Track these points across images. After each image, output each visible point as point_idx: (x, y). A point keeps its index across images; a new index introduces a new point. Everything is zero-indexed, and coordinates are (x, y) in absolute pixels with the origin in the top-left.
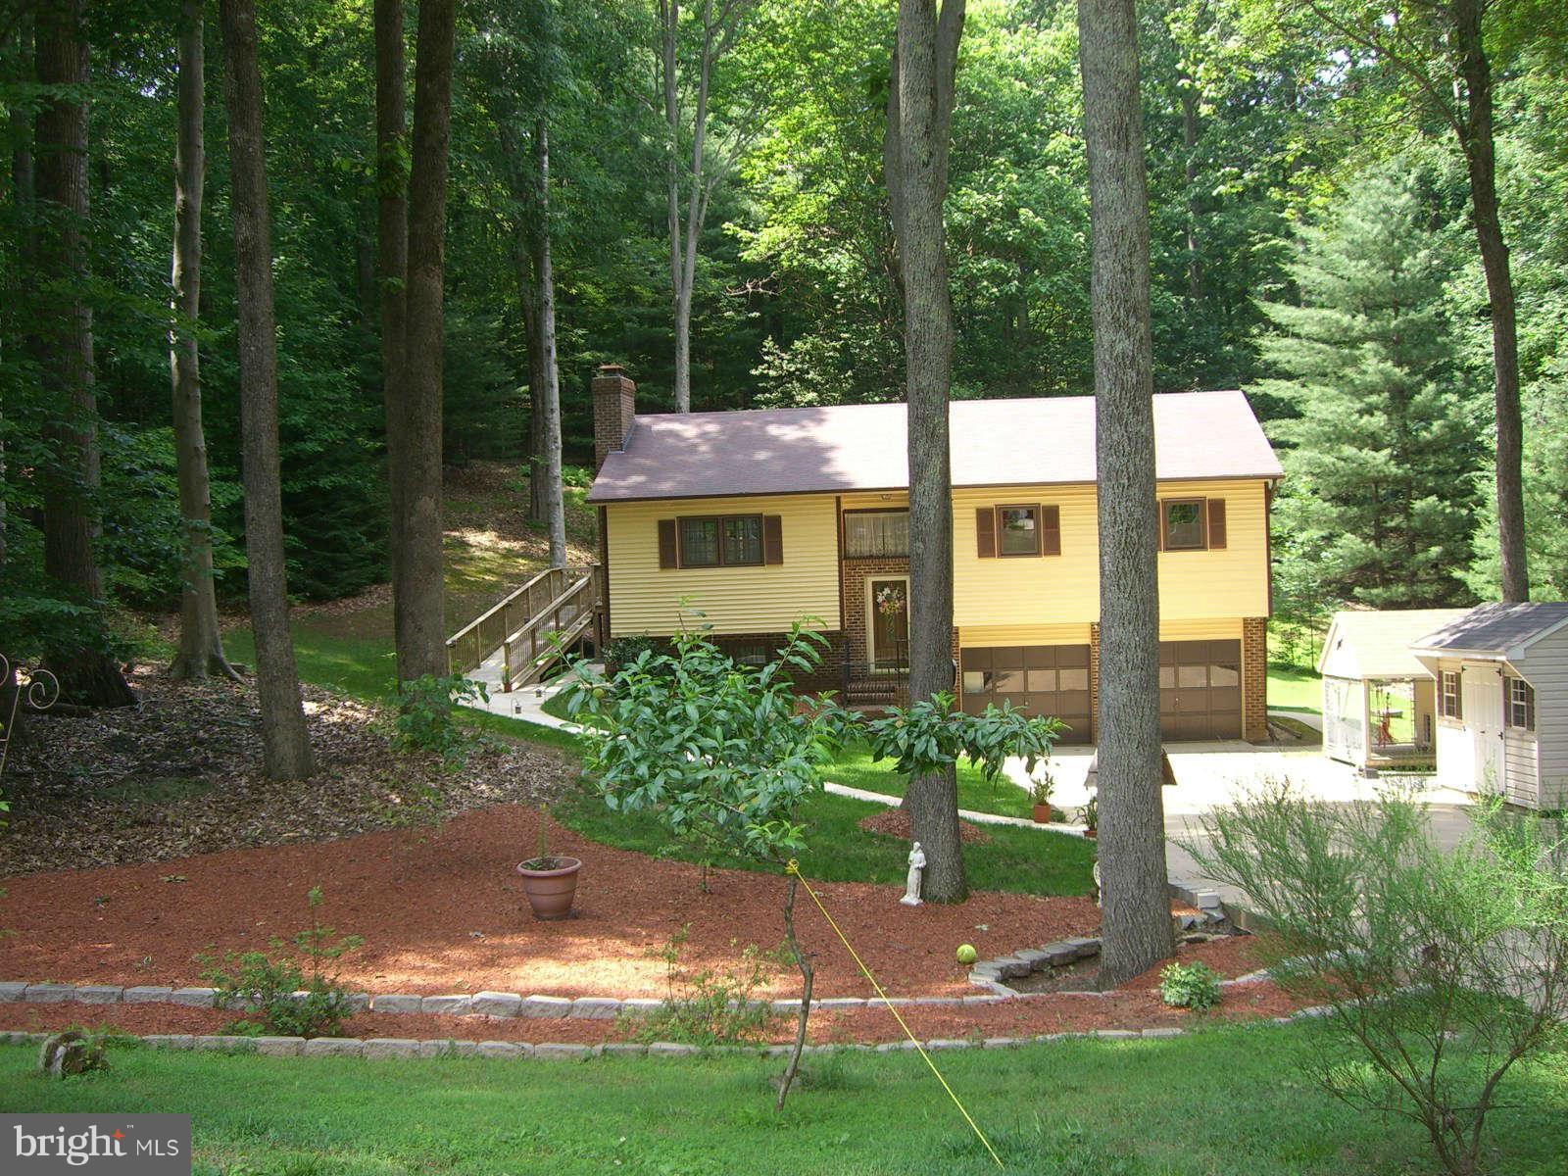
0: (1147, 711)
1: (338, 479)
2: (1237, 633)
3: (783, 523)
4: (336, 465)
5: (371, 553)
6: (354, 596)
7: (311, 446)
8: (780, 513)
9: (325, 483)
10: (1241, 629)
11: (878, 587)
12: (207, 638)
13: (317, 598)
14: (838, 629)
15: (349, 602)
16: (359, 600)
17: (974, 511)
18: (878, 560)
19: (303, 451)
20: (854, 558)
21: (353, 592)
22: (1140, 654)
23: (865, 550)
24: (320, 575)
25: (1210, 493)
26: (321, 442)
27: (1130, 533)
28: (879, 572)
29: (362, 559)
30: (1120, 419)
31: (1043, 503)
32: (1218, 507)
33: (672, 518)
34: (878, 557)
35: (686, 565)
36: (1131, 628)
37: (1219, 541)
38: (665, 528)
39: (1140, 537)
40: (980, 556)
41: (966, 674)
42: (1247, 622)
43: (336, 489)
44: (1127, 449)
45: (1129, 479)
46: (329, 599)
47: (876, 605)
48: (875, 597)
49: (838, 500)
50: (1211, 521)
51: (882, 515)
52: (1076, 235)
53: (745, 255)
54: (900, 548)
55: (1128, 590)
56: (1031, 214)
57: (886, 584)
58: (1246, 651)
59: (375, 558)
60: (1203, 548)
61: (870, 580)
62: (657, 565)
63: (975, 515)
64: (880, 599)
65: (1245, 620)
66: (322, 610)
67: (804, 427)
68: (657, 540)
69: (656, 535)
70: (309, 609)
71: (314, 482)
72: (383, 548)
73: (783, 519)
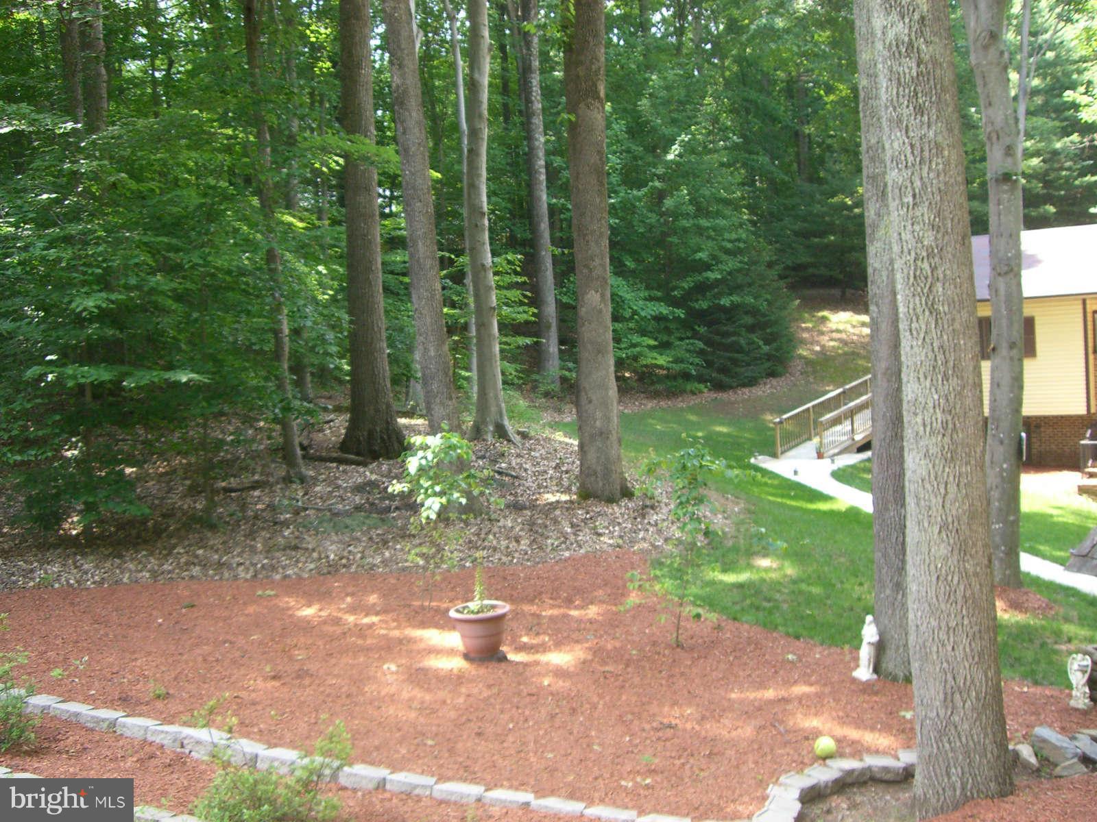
0: (952, 489)
1: (736, 298)
4: (736, 289)
5: (767, 354)
6: (751, 386)
7: (713, 275)
9: (725, 301)
12: (493, 409)
13: (719, 387)
15: (746, 390)
16: (754, 390)
19: (707, 279)
21: (751, 382)
22: (939, 415)
24: (723, 370)
26: (721, 271)
27: (919, 263)
29: (760, 359)
30: (900, 121)
36: (928, 383)
39: (934, 269)
43: (735, 307)
44: (910, 158)
45: (914, 196)
46: (731, 388)
55: (922, 336)
59: (769, 357)
66: (723, 396)
70: (713, 395)
71: (717, 301)
72: (777, 350)
73: (1036, 319)
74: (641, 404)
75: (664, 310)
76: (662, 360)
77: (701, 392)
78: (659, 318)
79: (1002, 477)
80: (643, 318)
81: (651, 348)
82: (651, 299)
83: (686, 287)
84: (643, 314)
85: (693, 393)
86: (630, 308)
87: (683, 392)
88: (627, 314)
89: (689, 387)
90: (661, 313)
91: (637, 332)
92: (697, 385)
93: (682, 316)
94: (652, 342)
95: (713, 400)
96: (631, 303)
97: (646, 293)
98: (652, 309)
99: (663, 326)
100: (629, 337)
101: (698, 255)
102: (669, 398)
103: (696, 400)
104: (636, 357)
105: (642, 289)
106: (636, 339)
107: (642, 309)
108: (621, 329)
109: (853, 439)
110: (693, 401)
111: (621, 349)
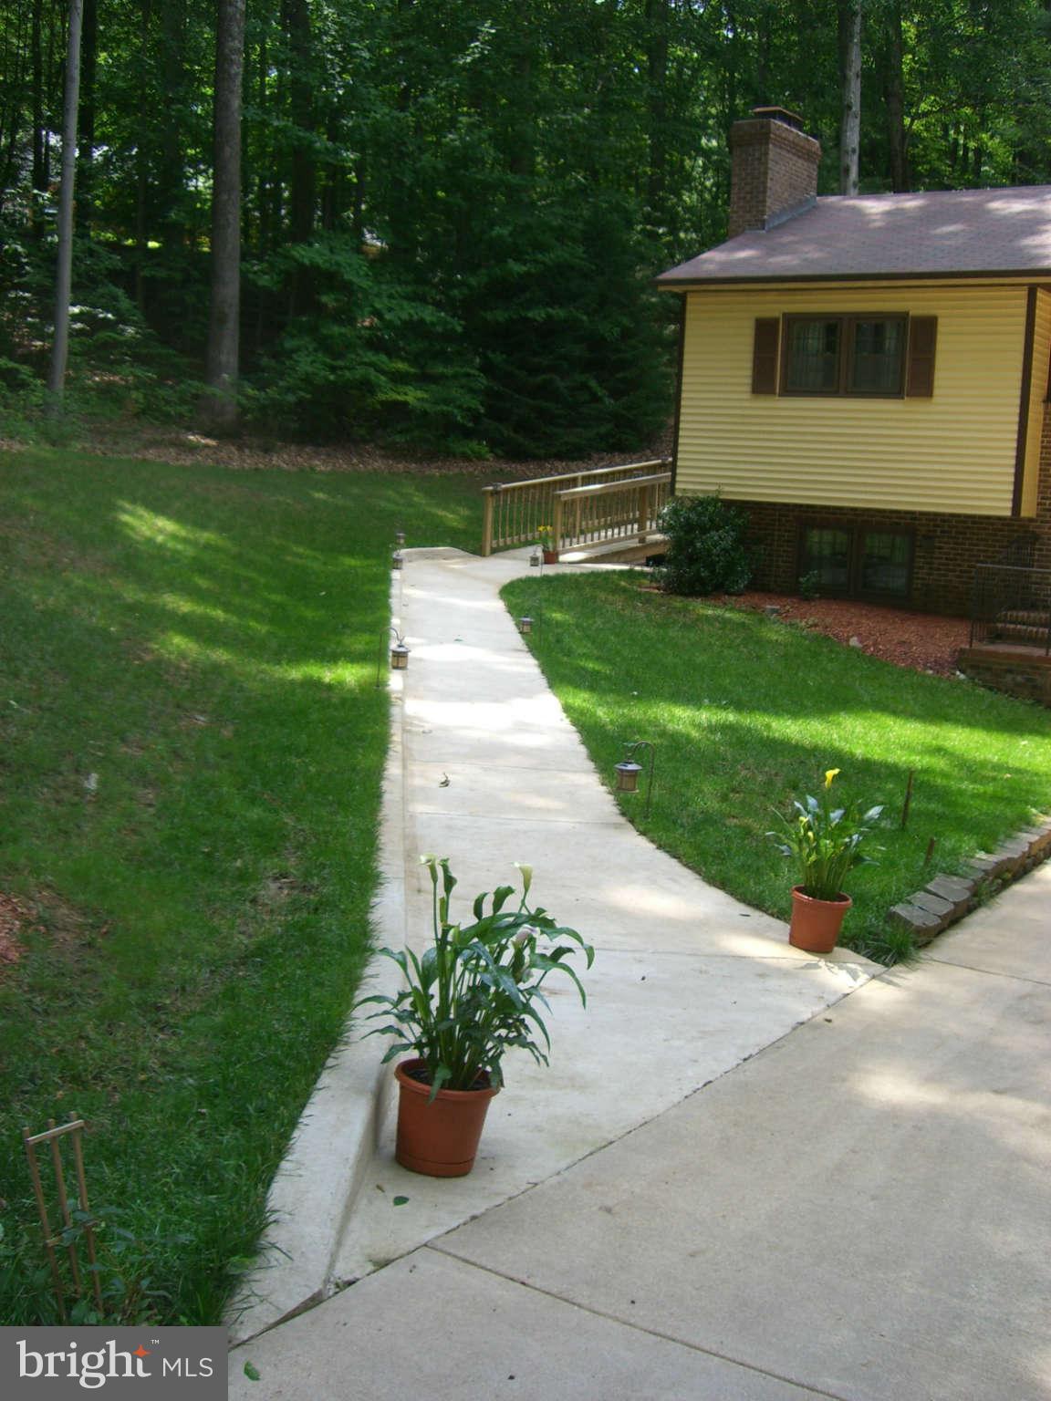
3: (940, 329)
8: (936, 312)
14: (1007, 512)
15: (560, 465)
29: (597, 418)
33: (776, 315)
35: (790, 390)
46: (536, 458)
49: (1032, 289)
59: (615, 418)
62: (749, 389)
68: (751, 349)
69: (751, 341)
70: (499, 463)
73: (940, 321)
74: (362, 462)
75: (428, 314)
76: (412, 396)
77: (481, 458)
78: (415, 328)
80: (389, 324)
81: (396, 377)
82: (414, 297)
84: (389, 317)
85: (467, 459)
87: (449, 455)
89: (458, 447)
90: (423, 320)
91: (375, 344)
92: (474, 445)
93: (459, 329)
94: (401, 366)
95: (493, 472)
96: (377, 299)
97: (409, 289)
98: (408, 311)
99: (438, 347)
100: (360, 352)
101: (497, 231)
102: (419, 461)
103: (467, 468)
104: (367, 387)
105: (407, 283)
106: (370, 356)
107: (390, 310)
108: (341, 334)
109: (642, 540)
110: (454, 469)
111: (333, 369)
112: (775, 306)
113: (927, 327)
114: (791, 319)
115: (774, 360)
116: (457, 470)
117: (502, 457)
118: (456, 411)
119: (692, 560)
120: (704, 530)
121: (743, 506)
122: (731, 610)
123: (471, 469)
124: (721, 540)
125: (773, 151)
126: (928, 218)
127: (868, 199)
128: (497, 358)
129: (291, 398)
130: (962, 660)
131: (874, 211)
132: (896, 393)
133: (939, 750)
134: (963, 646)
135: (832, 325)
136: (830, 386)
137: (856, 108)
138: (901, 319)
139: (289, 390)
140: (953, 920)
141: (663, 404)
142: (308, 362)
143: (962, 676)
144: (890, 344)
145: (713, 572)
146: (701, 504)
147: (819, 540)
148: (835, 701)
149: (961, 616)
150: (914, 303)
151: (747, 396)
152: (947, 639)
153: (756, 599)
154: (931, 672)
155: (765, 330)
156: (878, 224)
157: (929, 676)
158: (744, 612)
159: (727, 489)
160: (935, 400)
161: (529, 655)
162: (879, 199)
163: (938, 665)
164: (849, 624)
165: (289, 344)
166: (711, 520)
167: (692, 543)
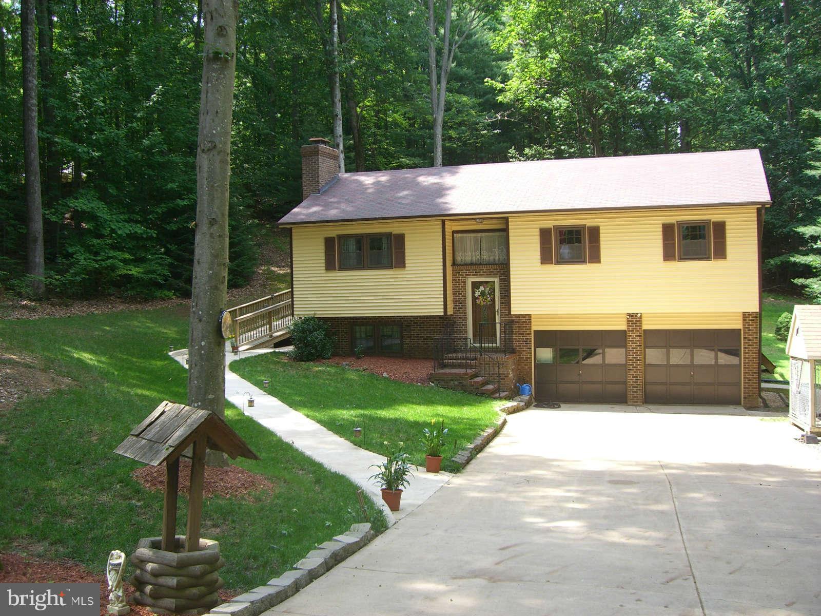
2: (738, 325)
3: (406, 239)
8: (404, 232)
10: (741, 322)
11: (475, 285)
14: (442, 314)
17: (538, 230)
18: (475, 266)
20: (460, 265)
23: (468, 259)
25: (714, 217)
28: (476, 274)
31: (588, 225)
32: (720, 227)
33: (333, 236)
34: (476, 264)
35: (343, 268)
37: (721, 253)
38: (329, 243)
40: (542, 263)
41: (538, 349)
42: (746, 316)
47: (474, 299)
48: (473, 293)
49: (443, 222)
50: (714, 239)
51: (480, 235)
52: (695, 75)
53: (500, 98)
54: (492, 258)
56: (662, 60)
57: (482, 283)
58: (745, 338)
60: (708, 258)
61: (470, 281)
62: (324, 268)
63: (538, 233)
64: (477, 294)
65: (744, 313)
67: (441, 177)
68: (323, 251)
69: (323, 247)
70: (180, 301)
71: (186, 224)
72: (238, 266)
73: (406, 236)
74: (113, 307)
75: (139, 229)
76: (135, 271)
77: (170, 298)
78: (133, 236)
79: (201, 355)
80: (120, 236)
81: (125, 262)
82: (130, 221)
83: (160, 212)
84: (119, 232)
85: (163, 300)
86: (110, 227)
87: (154, 298)
88: (106, 232)
89: (158, 294)
90: (136, 232)
91: (114, 247)
92: (166, 293)
93: (155, 235)
94: (127, 256)
95: (177, 305)
96: (111, 224)
97: (126, 216)
98: (128, 229)
99: (141, 244)
100: (107, 251)
101: (170, 186)
102: (140, 303)
103: (164, 305)
104: (113, 268)
105: (123, 213)
106: (112, 253)
107: (120, 228)
108: (98, 244)
109: (271, 336)
110: (160, 305)
111: (96, 261)
112: (333, 232)
113: (400, 239)
114: (340, 237)
115: (334, 256)
116: (159, 306)
117: (179, 297)
118: (158, 277)
119: (306, 345)
120: (311, 332)
121: (326, 320)
122: (328, 366)
123: (167, 305)
124: (319, 335)
125: (320, 158)
126: (394, 186)
127: (362, 175)
128: (173, 247)
129: (78, 279)
130: (431, 378)
131: (367, 182)
132: (390, 267)
133: (438, 415)
134: (431, 372)
135: (359, 239)
136: (361, 265)
137: (340, 116)
138: (389, 235)
139: (76, 274)
140: (468, 461)
141: (254, 262)
142: (83, 259)
143: (433, 384)
144: (384, 246)
145: (316, 350)
146: (307, 320)
147: (360, 331)
148: (391, 401)
149: (426, 358)
150: (394, 228)
151: (324, 271)
152: (424, 369)
153: (337, 359)
154: (419, 384)
155: (329, 242)
156: (370, 191)
157: (420, 386)
158: (334, 366)
159: (318, 313)
160: (407, 269)
161: (269, 396)
162: (368, 176)
163: (422, 381)
164: (381, 367)
165: (70, 250)
166: (313, 327)
167: (305, 338)
